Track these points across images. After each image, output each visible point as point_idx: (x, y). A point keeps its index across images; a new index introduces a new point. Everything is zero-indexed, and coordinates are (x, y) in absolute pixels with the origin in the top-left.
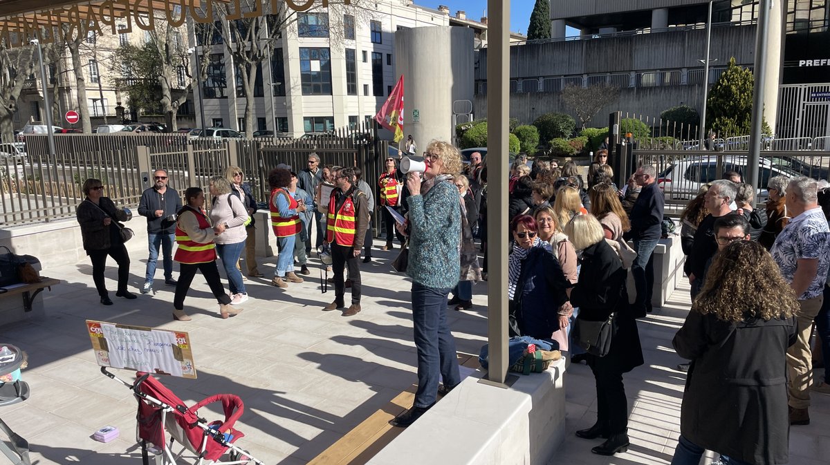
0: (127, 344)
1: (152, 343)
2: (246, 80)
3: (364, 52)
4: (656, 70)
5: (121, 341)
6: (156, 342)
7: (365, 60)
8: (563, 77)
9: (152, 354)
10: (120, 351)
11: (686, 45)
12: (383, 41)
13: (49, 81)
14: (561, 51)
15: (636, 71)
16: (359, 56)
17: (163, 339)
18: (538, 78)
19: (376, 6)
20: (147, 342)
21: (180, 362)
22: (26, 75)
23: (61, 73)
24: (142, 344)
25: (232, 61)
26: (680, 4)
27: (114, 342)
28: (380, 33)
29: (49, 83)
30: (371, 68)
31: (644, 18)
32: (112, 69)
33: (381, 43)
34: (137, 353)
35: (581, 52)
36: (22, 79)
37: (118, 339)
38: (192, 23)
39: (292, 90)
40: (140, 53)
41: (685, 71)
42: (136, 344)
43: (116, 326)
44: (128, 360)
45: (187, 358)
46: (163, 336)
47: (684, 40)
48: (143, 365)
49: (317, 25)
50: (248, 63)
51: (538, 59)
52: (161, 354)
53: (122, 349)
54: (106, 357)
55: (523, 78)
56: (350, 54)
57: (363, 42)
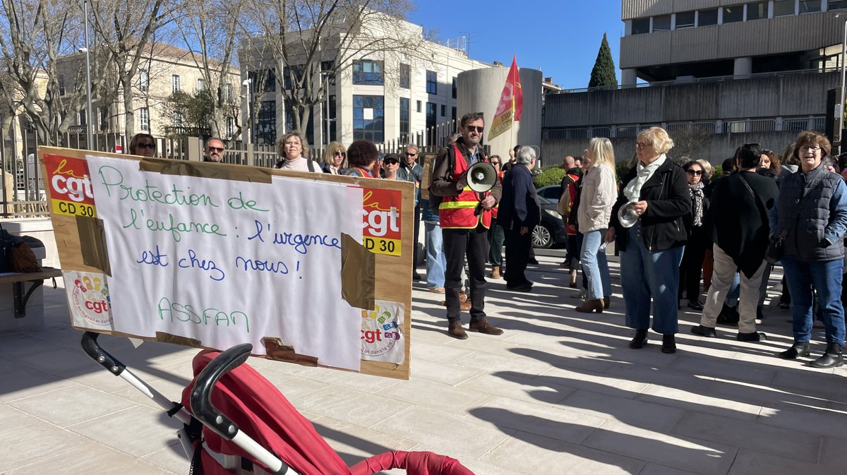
0: (176, 240)
1: (268, 235)
2: (298, 123)
3: (419, 103)
4: (746, 118)
5: (156, 227)
6: (284, 229)
7: (419, 110)
8: (638, 125)
9: (260, 282)
10: (147, 269)
11: (781, 91)
12: (438, 92)
13: (99, 127)
14: (637, 96)
15: (723, 120)
16: (414, 106)
17: (312, 215)
18: (610, 125)
19: (433, 56)
20: (249, 230)
21: (359, 311)
22: (76, 111)
23: (111, 117)
24: (229, 241)
25: (284, 108)
26: (766, 53)
27: (130, 232)
28: (436, 83)
29: (99, 129)
30: (425, 119)
31: (725, 66)
32: (163, 115)
33: (436, 94)
34: (206, 275)
35: (659, 99)
36: (71, 114)
37: (143, 220)
38: (246, 70)
39: (343, 138)
40: (192, 100)
41: (779, 121)
42: (208, 238)
43: (143, 167)
44: (174, 305)
45: (388, 295)
46: (312, 203)
47: (778, 87)
48: (222, 323)
49: (373, 73)
50: (301, 107)
51: (610, 106)
52: (294, 279)
53: (156, 260)
54: (98, 297)
55: (593, 126)
56: (405, 104)
57: (418, 92)
